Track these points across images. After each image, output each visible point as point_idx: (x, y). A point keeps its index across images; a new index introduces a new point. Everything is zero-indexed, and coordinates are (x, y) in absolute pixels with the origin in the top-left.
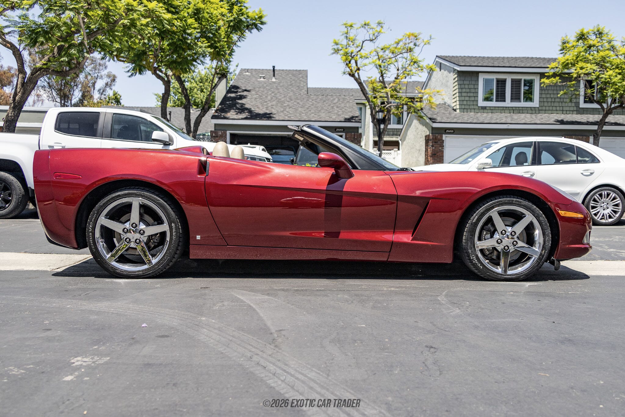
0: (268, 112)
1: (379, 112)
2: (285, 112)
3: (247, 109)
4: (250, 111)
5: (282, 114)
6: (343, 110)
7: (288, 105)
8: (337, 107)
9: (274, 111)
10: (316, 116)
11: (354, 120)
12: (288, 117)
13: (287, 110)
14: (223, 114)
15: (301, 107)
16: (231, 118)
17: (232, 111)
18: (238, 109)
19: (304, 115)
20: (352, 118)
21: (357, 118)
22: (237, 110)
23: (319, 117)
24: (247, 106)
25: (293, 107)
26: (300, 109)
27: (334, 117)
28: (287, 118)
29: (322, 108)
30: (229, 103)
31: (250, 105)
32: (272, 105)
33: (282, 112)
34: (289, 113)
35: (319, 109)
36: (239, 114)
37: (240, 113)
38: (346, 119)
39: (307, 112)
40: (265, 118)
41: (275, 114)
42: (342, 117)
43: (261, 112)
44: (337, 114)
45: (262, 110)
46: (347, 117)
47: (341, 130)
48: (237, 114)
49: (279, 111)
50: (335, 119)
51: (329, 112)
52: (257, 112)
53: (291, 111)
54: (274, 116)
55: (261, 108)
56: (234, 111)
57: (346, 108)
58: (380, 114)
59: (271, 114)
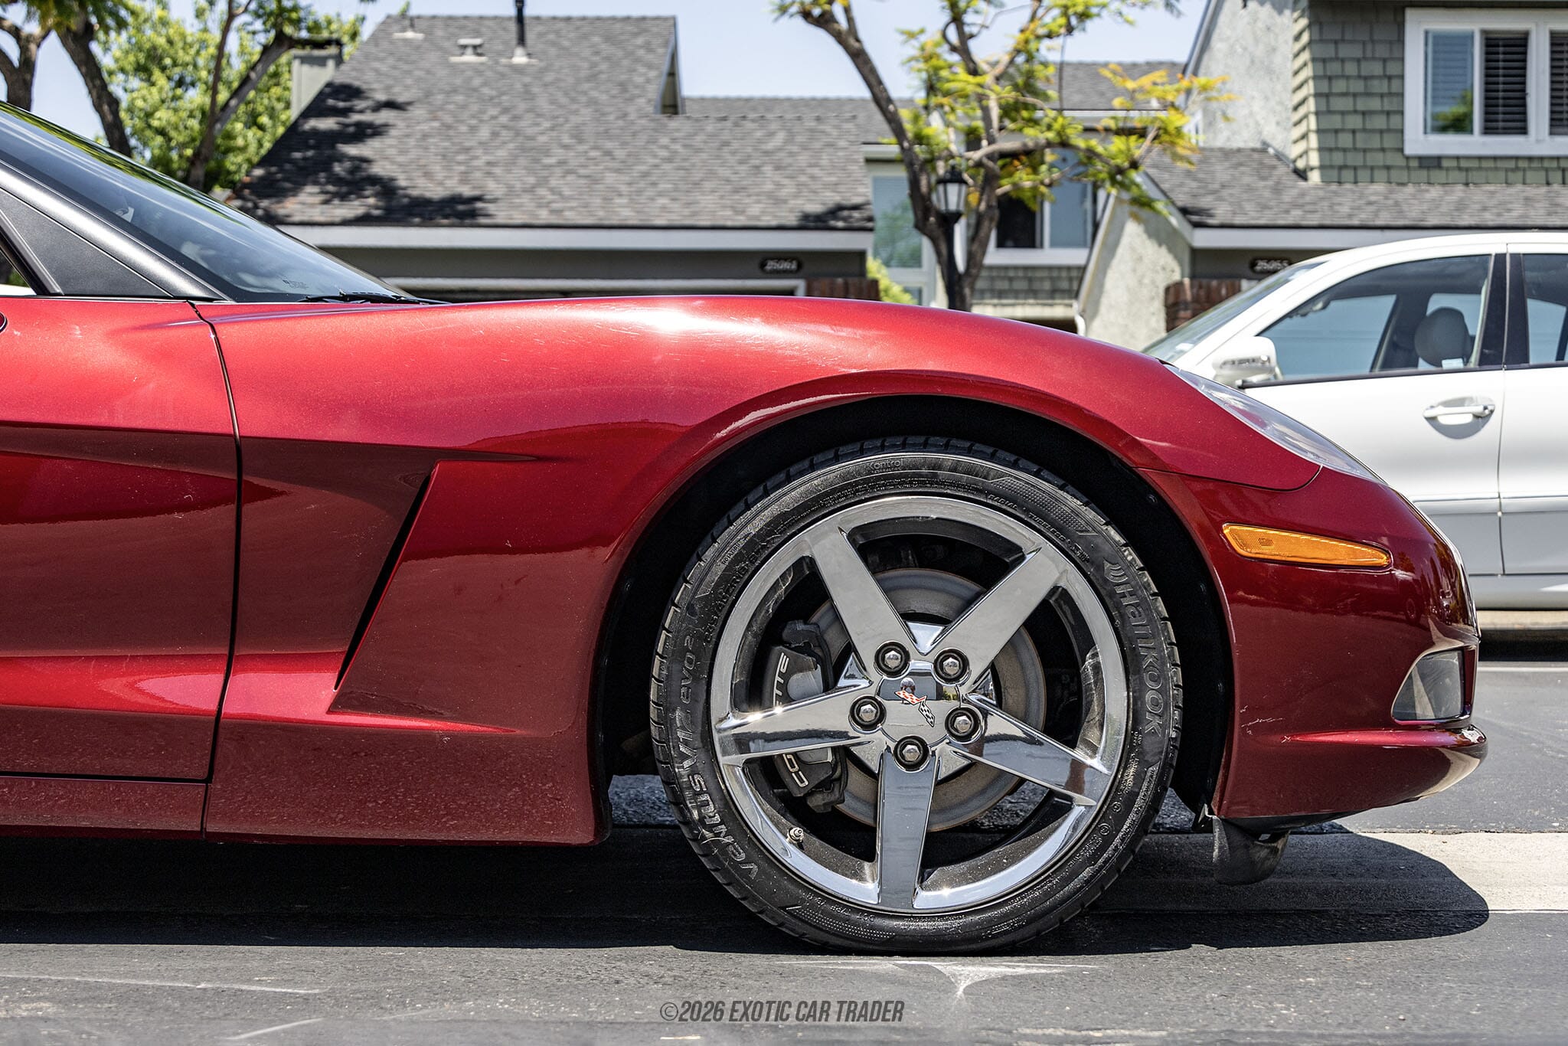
0: (467, 191)
1: (943, 181)
2: (542, 191)
3: (374, 180)
4: (386, 188)
5: (525, 199)
6: (803, 179)
7: (561, 163)
8: (778, 168)
9: (493, 188)
10: (675, 206)
11: (844, 219)
12: (553, 212)
13: (553, 182)
14: (264, 203)
15: (618, 171)
16: (297, 218)
17: (310, 189)
18: (337, 180)
19: (624, 201)
20: (836, 211)
21: (856, 214)
22: (330, 188)
23: (686, 212)
24: (378, 169)
25: (582, 171)
26: (610, 178)
27: (755, 210)
28: (544, 216)
29: (711, 174)
30: (305, 159)
31: (393, 163)
32: (489, 163)
33: (530, 190)
34: (560, 194)
35: (697, 175)
36: (336, 202)
37: (343, 197)
38: (806, 217)
39: (639, 192)
40: (446, 217)
41: (494, 201)
42: (791, 211)
43: (434, 191)
44: (770, 195)
45: (441, 184)
46: (815, 208)
47: (786, 265)
48: (326, 202)
49: (518, 185)
50: (757, 218)
51: (736, 191)
52: (415, 193)
53: (568, 186)
54: (491, 208)
55: (440, 176)
56: (315, 189)
57: (816, 171)
58: (953, 189)
59: (479, 199)
